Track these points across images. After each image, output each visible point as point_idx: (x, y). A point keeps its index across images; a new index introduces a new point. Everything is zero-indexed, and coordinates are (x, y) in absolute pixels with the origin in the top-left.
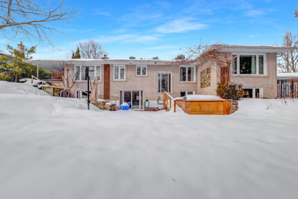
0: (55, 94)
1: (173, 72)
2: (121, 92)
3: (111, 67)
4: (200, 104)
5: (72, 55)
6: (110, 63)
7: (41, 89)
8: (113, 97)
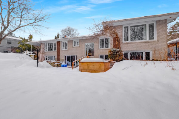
0: (35, 58)
1: (94, 43)
2: (66, 56)
3: (60, 43)
4: (88, 65)
5: (55, 37)
6: (60, 41)
7: (29, 56)
8: (61, 59)
